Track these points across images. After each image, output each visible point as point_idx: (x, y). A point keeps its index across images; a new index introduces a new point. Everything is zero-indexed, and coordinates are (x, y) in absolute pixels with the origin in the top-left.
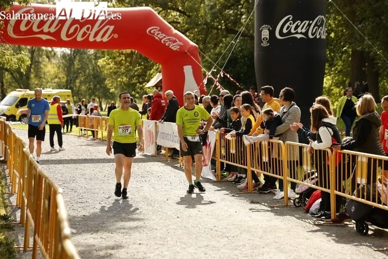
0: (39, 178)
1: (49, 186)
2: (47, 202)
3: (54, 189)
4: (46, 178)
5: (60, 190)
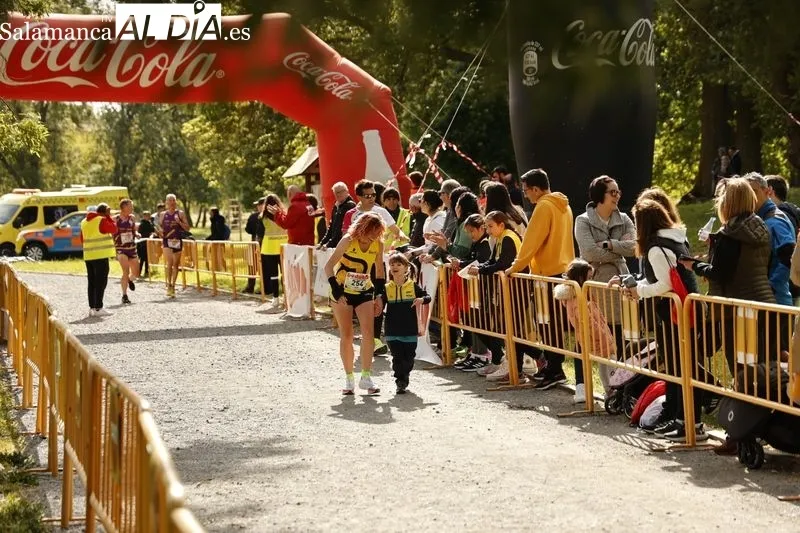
0: (94, 378)
1: (118, 395)
2: (115, 428)
3: (130, 401)
4: (110, 379)
5: (145, 404)
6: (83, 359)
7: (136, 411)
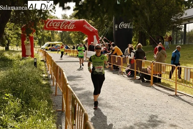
0: (57, 67)
1: (60, 69)
2: (60, 74)
3: (62, 70)
4: (59, 67)
5: (64, 71)
6: (56, 64)
7: (63, 71)
